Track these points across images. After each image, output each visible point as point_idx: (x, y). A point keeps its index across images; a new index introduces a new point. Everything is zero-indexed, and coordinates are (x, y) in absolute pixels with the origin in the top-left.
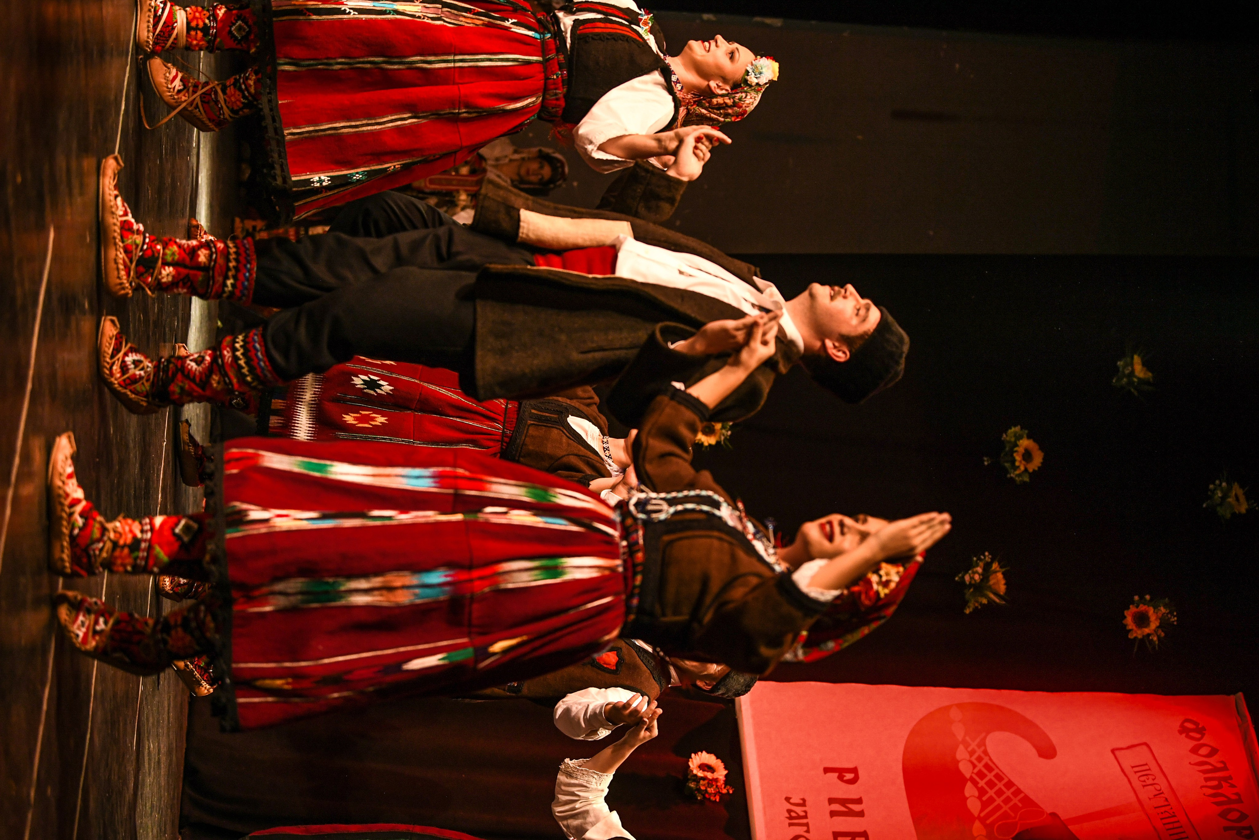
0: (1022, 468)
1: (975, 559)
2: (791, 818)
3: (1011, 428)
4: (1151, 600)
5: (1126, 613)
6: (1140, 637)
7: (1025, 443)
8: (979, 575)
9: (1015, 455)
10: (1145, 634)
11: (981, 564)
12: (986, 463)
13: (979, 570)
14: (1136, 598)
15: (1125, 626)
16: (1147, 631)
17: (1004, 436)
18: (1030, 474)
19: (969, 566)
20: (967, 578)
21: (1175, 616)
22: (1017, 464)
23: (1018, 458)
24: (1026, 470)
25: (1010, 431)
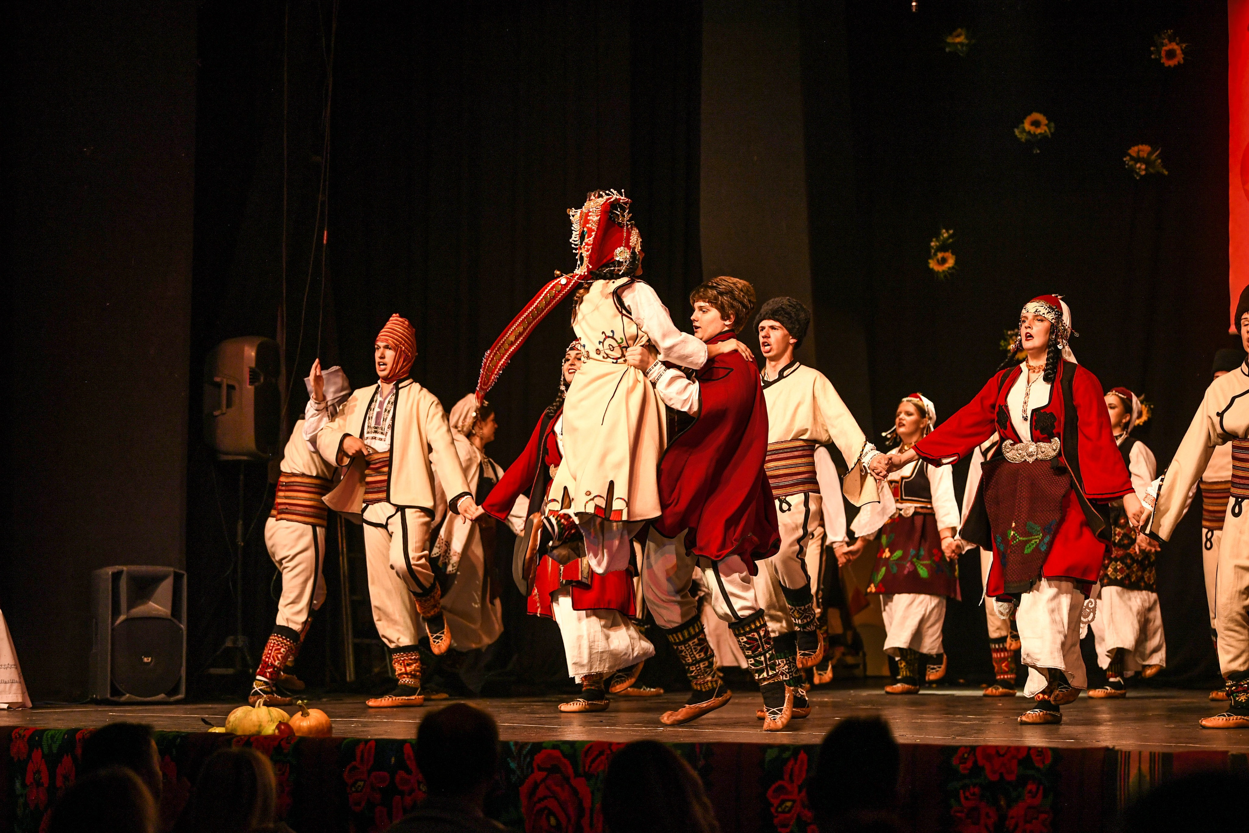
0: (1046, 128)
1: (1126, 167)
3: (1016, 136)
4: (1154, 47)
5: (1166, 65)
6: (1183, 56)
7: (1027, 126)
8: (1141, 165)
9: (1037, 133)
10: (1181, 52)
11: (1131, 163)
12: (1038, 151)
13: (1138, 165)
14: (1153, 57)
15: (1175, 65)
16: (1179, 52)
17: (1023, 140)
18: (1049, 123)
19: (1132, 170)
20: (1143, 173)
21: (1167, 32)
22: (1043, 132)
23: (1039, 131)
24: (1046, 125)
25: (1019, 136)
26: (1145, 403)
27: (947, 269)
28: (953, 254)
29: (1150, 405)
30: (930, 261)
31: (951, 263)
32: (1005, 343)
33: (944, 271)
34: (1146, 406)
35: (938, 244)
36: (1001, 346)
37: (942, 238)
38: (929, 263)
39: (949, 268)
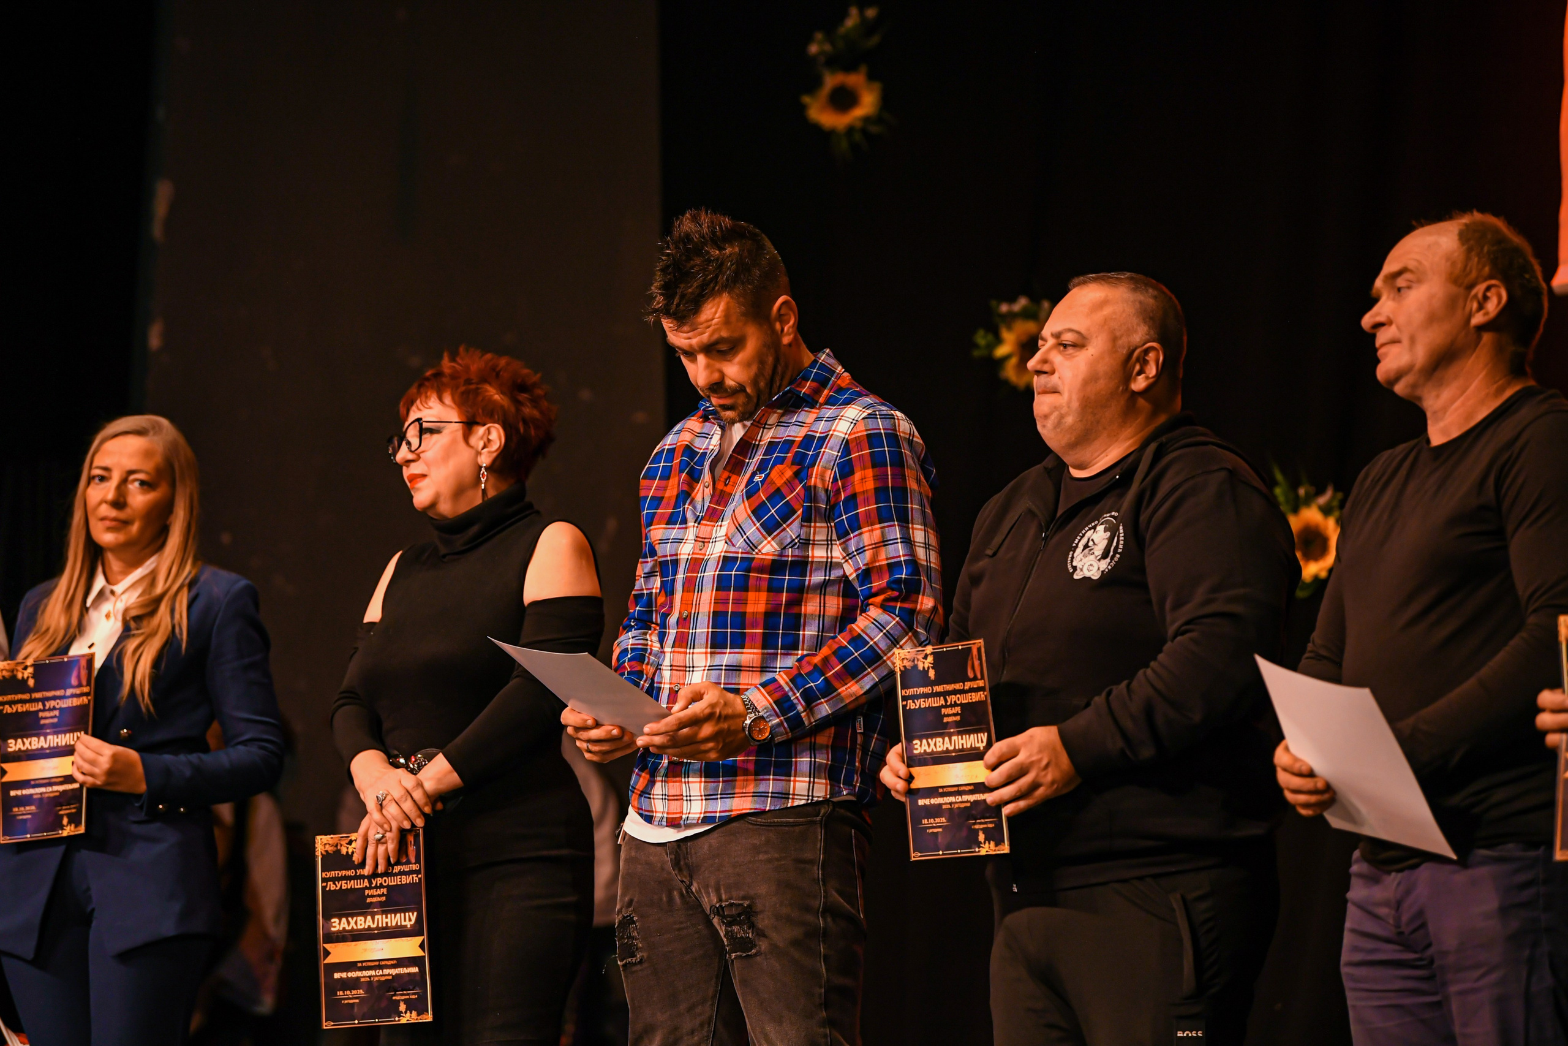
27: (859, 124)
28: (872, 77)
30: (806, 99)
31: (868, 103)
32: (990, 337)
33: (850, 130)
35: (827, 47)
36: (976, 346)
37: (842, 30)
38: (803, 108)
39: (866, 120)
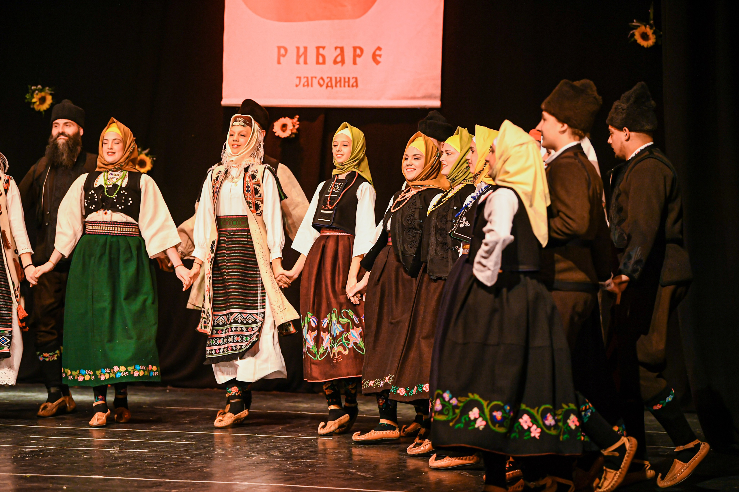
2: (308, 85)
26: (149, 156)
29: (153, 158)
32: (30, 96)
34: (150, 158)
36: (26, 98)
